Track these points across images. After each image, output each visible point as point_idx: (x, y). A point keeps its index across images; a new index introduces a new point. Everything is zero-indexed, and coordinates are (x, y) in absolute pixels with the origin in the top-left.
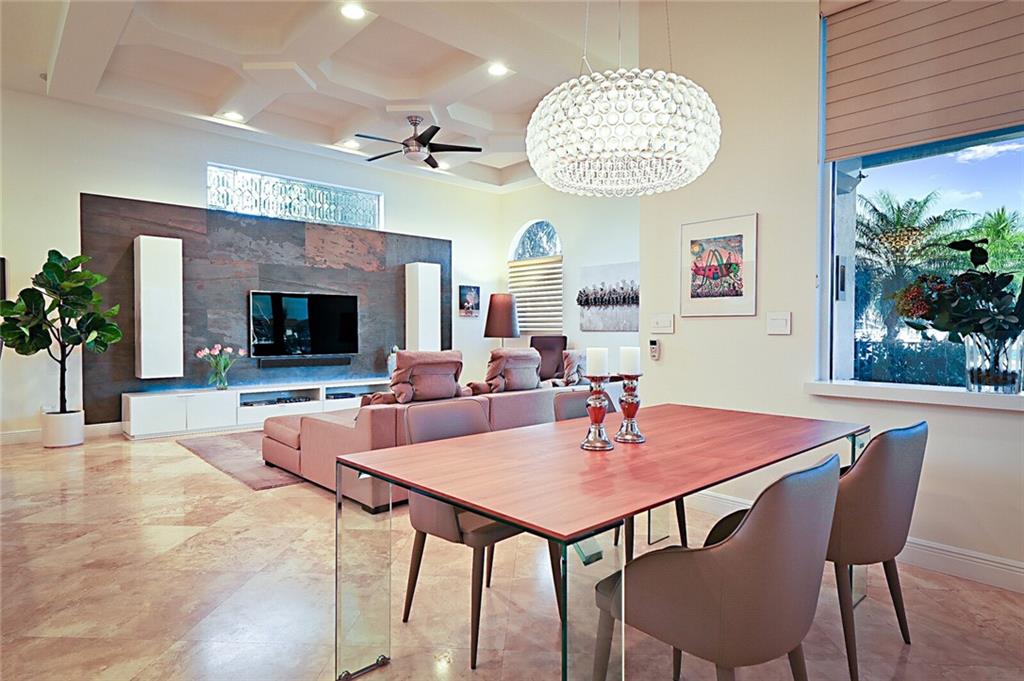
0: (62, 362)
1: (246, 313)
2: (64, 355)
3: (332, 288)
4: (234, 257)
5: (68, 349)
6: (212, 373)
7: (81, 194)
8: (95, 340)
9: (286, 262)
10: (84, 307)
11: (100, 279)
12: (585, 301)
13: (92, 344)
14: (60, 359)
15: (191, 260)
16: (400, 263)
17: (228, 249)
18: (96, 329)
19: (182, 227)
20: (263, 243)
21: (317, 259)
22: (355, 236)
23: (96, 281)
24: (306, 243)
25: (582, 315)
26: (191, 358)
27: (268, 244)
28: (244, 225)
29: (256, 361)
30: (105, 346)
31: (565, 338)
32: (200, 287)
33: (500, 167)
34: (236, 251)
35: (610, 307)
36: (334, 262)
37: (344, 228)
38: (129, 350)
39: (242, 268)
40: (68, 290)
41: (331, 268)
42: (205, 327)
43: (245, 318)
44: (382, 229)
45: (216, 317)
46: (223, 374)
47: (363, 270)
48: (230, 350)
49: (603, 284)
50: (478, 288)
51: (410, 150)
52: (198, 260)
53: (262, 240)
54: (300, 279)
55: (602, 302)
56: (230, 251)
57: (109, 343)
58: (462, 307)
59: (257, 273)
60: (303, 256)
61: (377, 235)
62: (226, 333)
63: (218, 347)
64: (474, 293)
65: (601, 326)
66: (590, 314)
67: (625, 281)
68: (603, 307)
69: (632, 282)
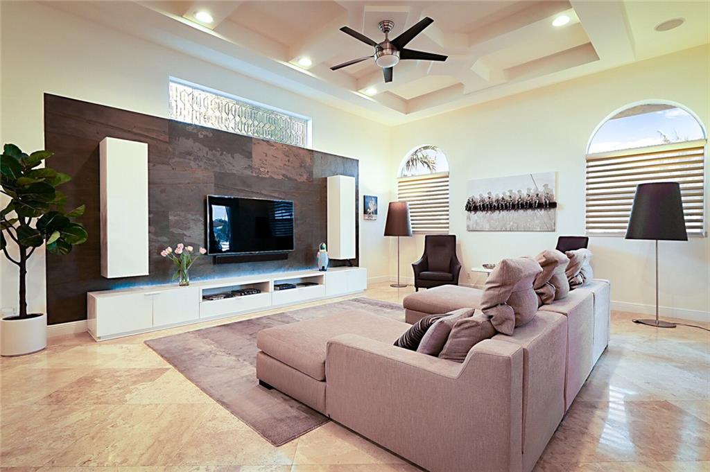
0: (22, 265)
1: (203, 215)
2: (24, 257)
3: (273, 195)
4: (193, 164)
5: (28, 251)
6: (175, 269)
7: (45, 94)
8: (58, 240)
9: (237, 171)
10: (44, 205)
11: (64, 178)
12: (472, 207)
13: (55, 245)
14: (19, 261)
15: (154, 165)
16: (323, 177)
17: (188, 157)
18: (59, 230)
19: (146, 134)
20: (218, 154)
21: (262, 169)
22: (290, 152)
23: (60, 179)
24: (253, 156)
25: (469, 218)
26: (155, 256)
27: (222, 154)
28: (202, 136)
29: (212, 258)
30: (70, 247)
31: (454, 237)
32: (163, 191)
33: (407, 99)
34: (195, 160)
35: (497, 212)
36: (275, 173)
37: (283, 145)
38: (94, 249)
39: (200, 174)
40: (27, 187)
41: (273, 178)
42: (167, 227)
43: (202, 219)
44: (309, 147)
45: (176, 218)
46: (186, 271)
47: (296, 180)
48: (190, 248)
49: (489, 193)
50: (377, 198)
51: (383, 54)
52: (160, 165)
53: (216, 151)
54: (249, 186)
55: (491, 208)
56: (190, 159)
57: (73, 244)
58: (365, 212)
59: (213, 179)
60: (250, 167)
61: (306, 152)
62: (186, 233)
63: (181, 246)
64: (374, 202)
65: (487, 227)
66: (476, 218)
67: (511, 191)
68: (490, 212)
69: (519, 191)
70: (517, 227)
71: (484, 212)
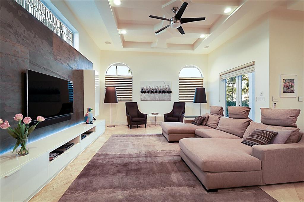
3: (63, 76)
20: (32, 35)
21: (57, 57)
22: (70, 50)
24: (53, 45)
25: (141, 95)
27: (35, 37)
31: (137, 103)
35: (152, 94)
36: (64, 61)
41: (63, 64)
44: (78, 50)
53: (31, 32)
54: (50, 67)
59: (28, 56)
60: (52, 53)
65: (149, 99)
66: (145, 96)
67: (157, 86)
68: (150, 94)
69: (160, 87)
70: (160, 99)
71: (148, 94)
